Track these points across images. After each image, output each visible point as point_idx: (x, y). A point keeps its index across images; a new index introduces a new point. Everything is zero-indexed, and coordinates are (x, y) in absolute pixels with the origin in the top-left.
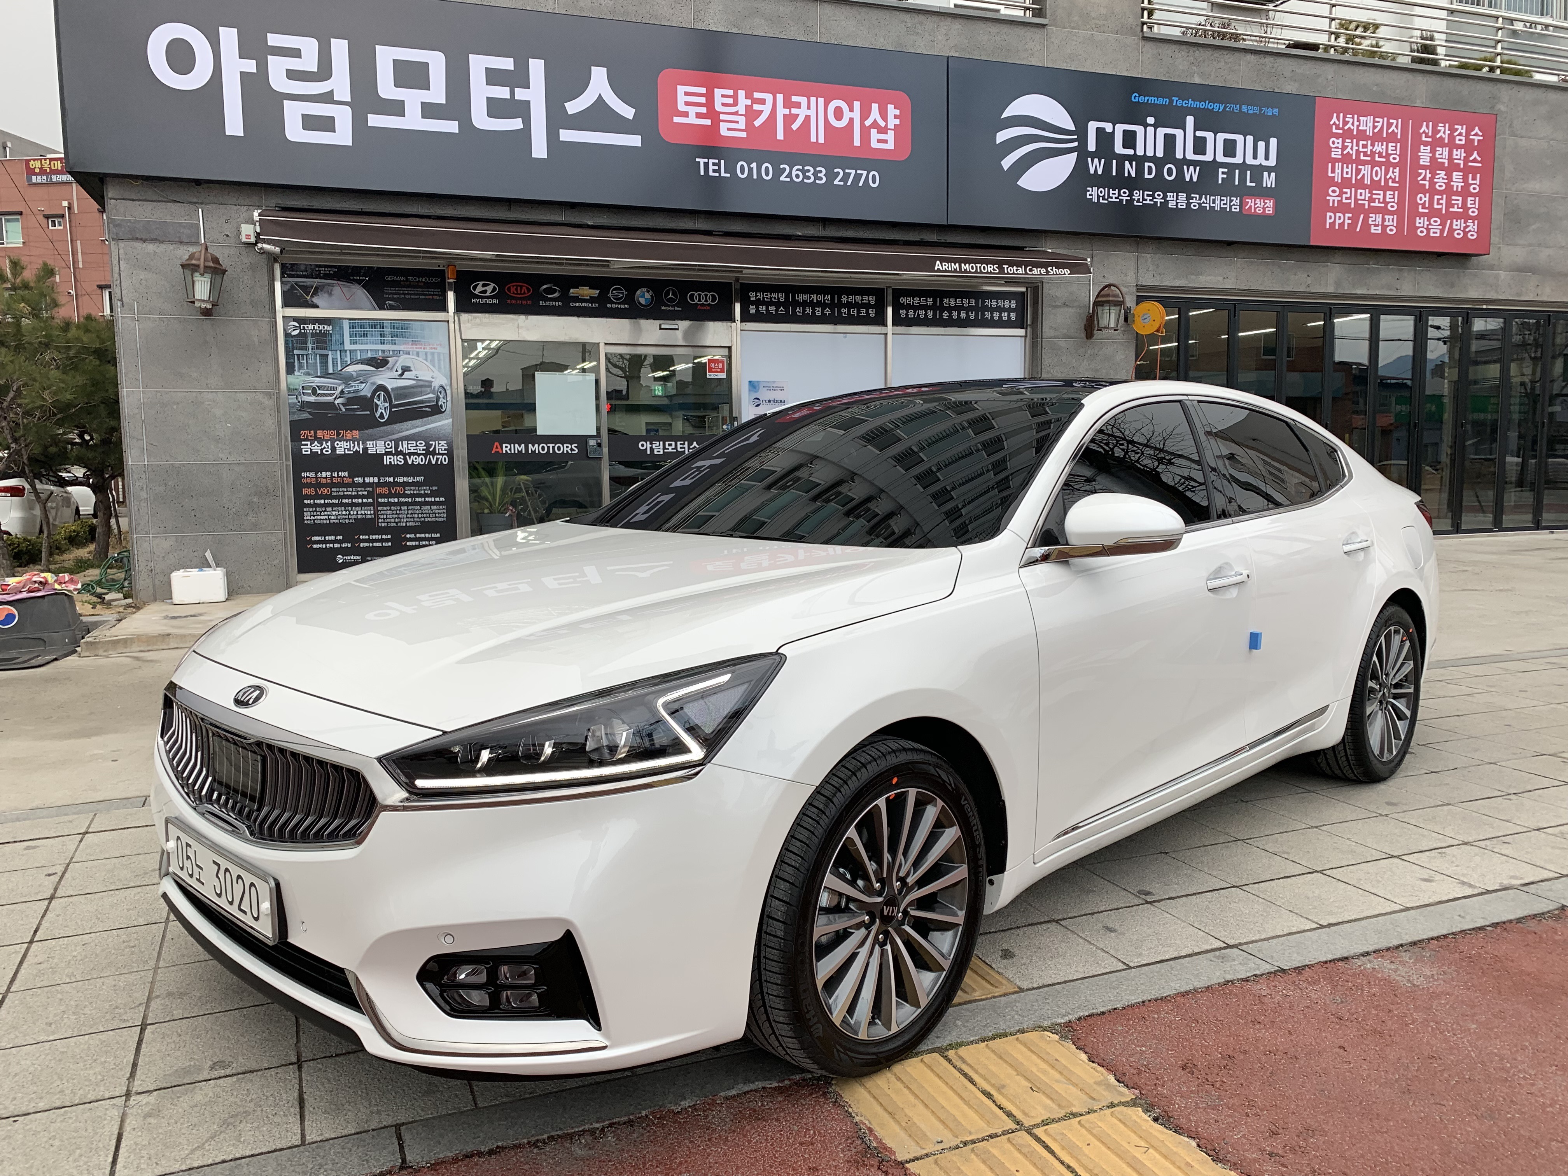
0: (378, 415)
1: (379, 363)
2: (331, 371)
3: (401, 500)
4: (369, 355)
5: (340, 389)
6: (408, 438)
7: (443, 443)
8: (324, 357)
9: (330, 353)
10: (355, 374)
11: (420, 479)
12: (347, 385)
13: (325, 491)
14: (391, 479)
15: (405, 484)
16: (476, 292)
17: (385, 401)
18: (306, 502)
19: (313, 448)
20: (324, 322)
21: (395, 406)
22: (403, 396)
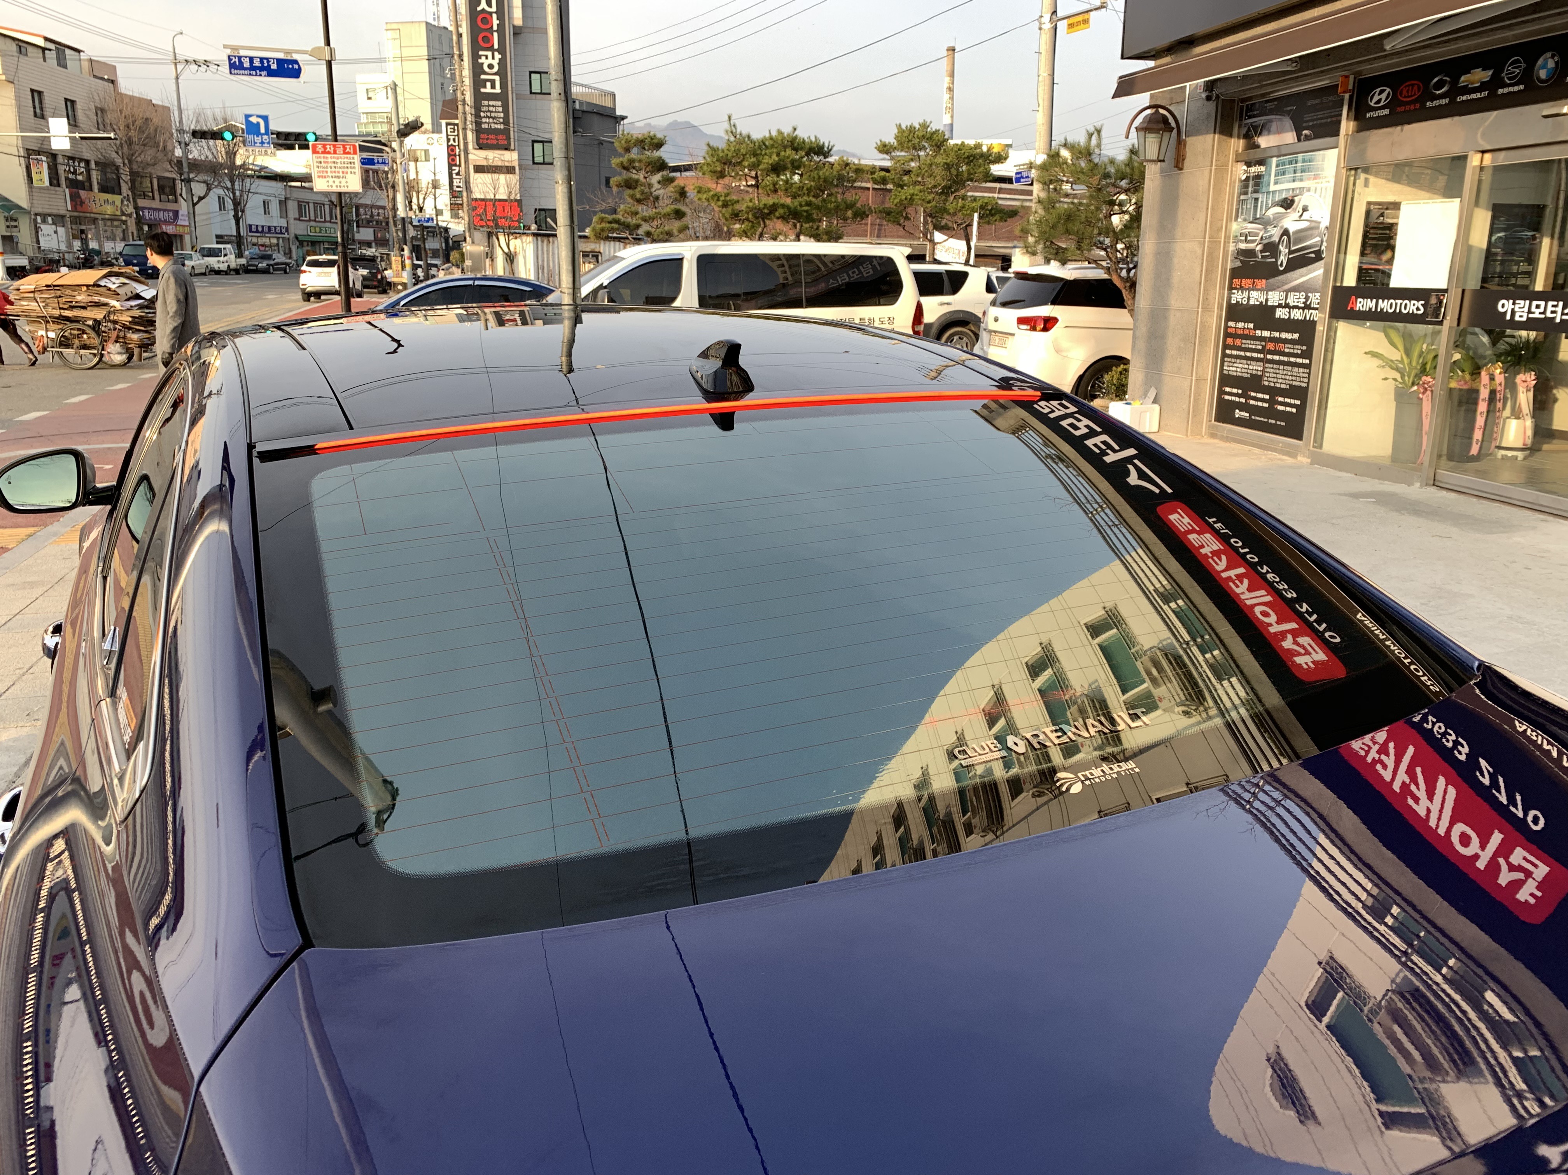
0: (1279, 263)
1: (1287, 204)
2: (1258, 216)
3: (1282, 358)
4: (1284, 196)
5: (1261, 234)
6: (1295, 289)
7: (1318, 295)
8: (1256, 199)
9: (1260, 196)
10: (1271, 217)
11: (1296, 336)
12: (1266, 231)
13: (1238, 342)
14: (1277, 334)
15: (1286, 341)
16: (1372, 104)
17: (1286, 247)
18: (1228, 352)
19: (1238, 297)
20: (1261, 162)
21: (1290, 252)
22: (1299, 240)
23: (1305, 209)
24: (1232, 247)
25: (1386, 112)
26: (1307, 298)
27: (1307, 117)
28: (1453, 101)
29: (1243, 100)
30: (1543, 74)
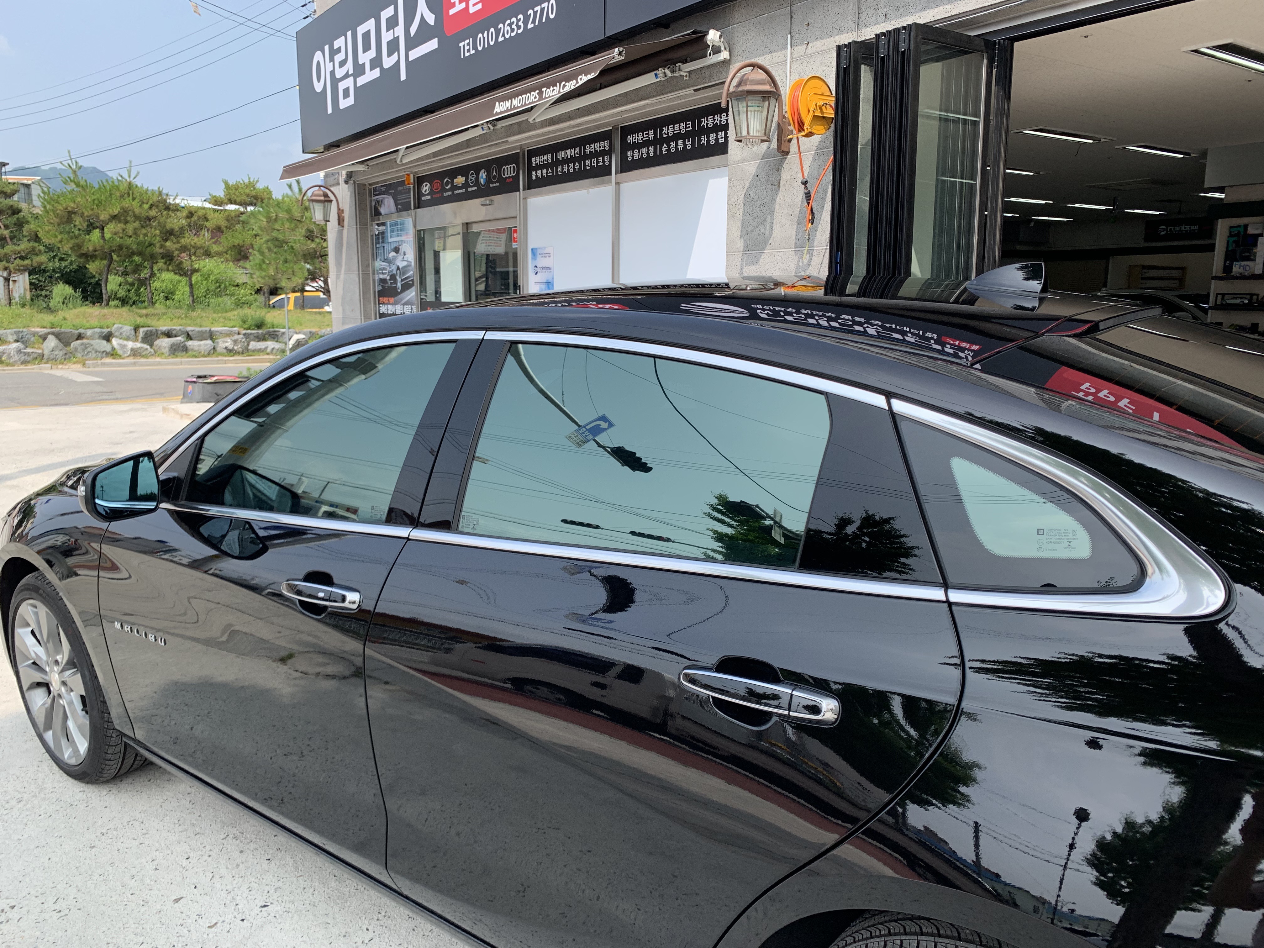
0: (398, 287)
1: (397, 250)
2: (386, 258)
4: (395, 245)
5: (387, 269)
6: (406, 303)
8: (384, 247)
10: (391, 258)
12: (390, 267)
16: (424, 192)
17: (400, 277)
19: (383, 309)
20: (383, 224)
21: (402, 280)
22: (404, 273)
23: (405, 254)
24: (377, 278)
25: (429, 197)
26: (412, 309)
27: (399, 197)
28: (453, 193)
29: (370, 185)
30: (482, 181)
